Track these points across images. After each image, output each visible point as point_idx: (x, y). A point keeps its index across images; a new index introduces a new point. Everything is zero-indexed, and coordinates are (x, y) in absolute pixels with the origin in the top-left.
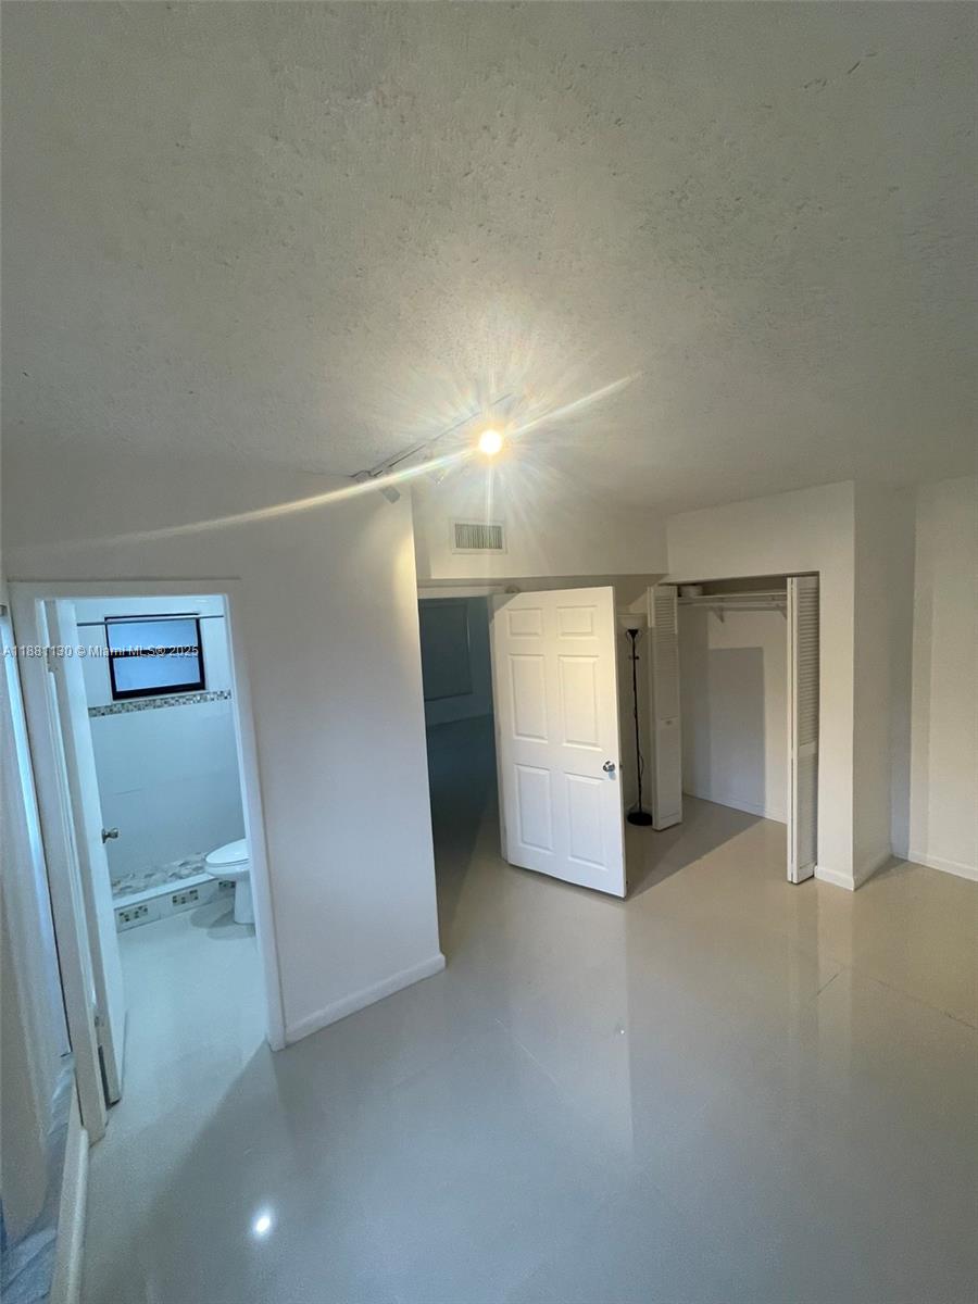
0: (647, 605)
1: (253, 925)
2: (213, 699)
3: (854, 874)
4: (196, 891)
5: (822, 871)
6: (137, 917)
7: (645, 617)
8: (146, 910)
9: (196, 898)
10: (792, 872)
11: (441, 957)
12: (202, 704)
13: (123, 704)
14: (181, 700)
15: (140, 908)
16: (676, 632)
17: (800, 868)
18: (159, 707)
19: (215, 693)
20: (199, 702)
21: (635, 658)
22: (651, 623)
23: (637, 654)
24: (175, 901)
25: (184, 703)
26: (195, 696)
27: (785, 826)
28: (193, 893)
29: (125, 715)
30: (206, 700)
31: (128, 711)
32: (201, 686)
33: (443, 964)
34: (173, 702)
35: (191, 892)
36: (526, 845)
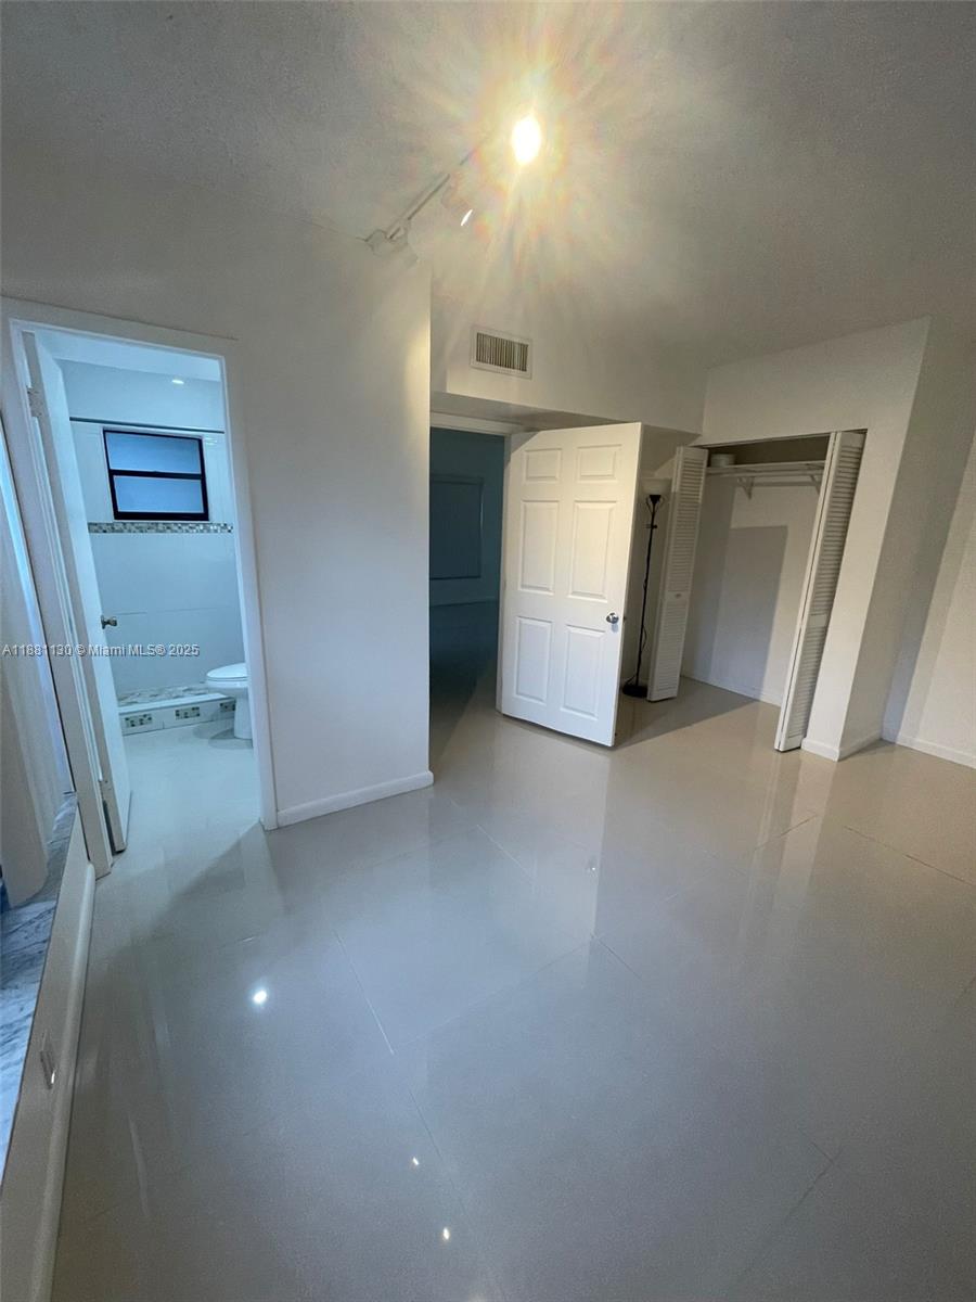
0: (674, 472)
2: (216, 531)
3: (842, 744)
4: (198, 708)
5: (808, 744)
6: (142, 724)
7: (669, 483)
8: (150, 719)
9: (198, 715)
10: (780, 741)
11: (431, 774)
12: (205, 534)
13: (124, 524)
14: (184, 528)
15: (145, 716)
16: (700, 501)
17: (789, 737)
18: (161, 532)
19: (219, 525)
20: (202, 531)
21: (653, 527)
22: (675, 488)
23: (655, 523)
24: (178, 715)
25: (187, 531)
26: (198, 525)
27: (780, 708)
28: (196, 711)
29: (125, 535)
30: (209, 531)
31: (130, 531)
32: (204, 516)
33: (432, 781)
34: (176, 528)
35: (193, 709)
36: (520, 697)
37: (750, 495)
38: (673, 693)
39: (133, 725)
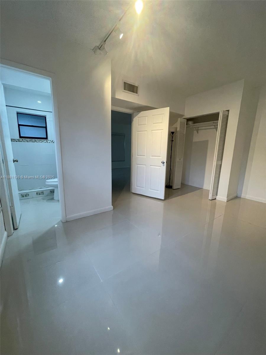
0: (178, 125)
1: (59, 200)
2: (50, 142)
3: (227, 197)
4: (43, 192)
5: (218, 198)
6: (26, 196)
7: (176, 128)
8: (28, 195)
9: (43, 194)
10: (210, 197)
11: (112, 206)
12: (46, 143)
13: (23, 139)
14: (40, 141)
15: (27, 194)
16: (185, 133)
17: (213, 196)
18: (33, 142)
19: (50, 141)
20: (45, 142)
21: (172, 141)
22: (178, 129)
23: (173, 140)
24: (37, 194)
25: (41, 142)
26: (44, 140)
27: (209, 191)
28: (42, 193)
29: (23, 143)
30: (47, 142)
31: (24, 142)
32: (46, 138)
33: (112, 209)
34: (38, 141)
35: (42, 192)
36: (137, 187)
37: (198, 133)
38: (179, 187)
39: (23, 197)
